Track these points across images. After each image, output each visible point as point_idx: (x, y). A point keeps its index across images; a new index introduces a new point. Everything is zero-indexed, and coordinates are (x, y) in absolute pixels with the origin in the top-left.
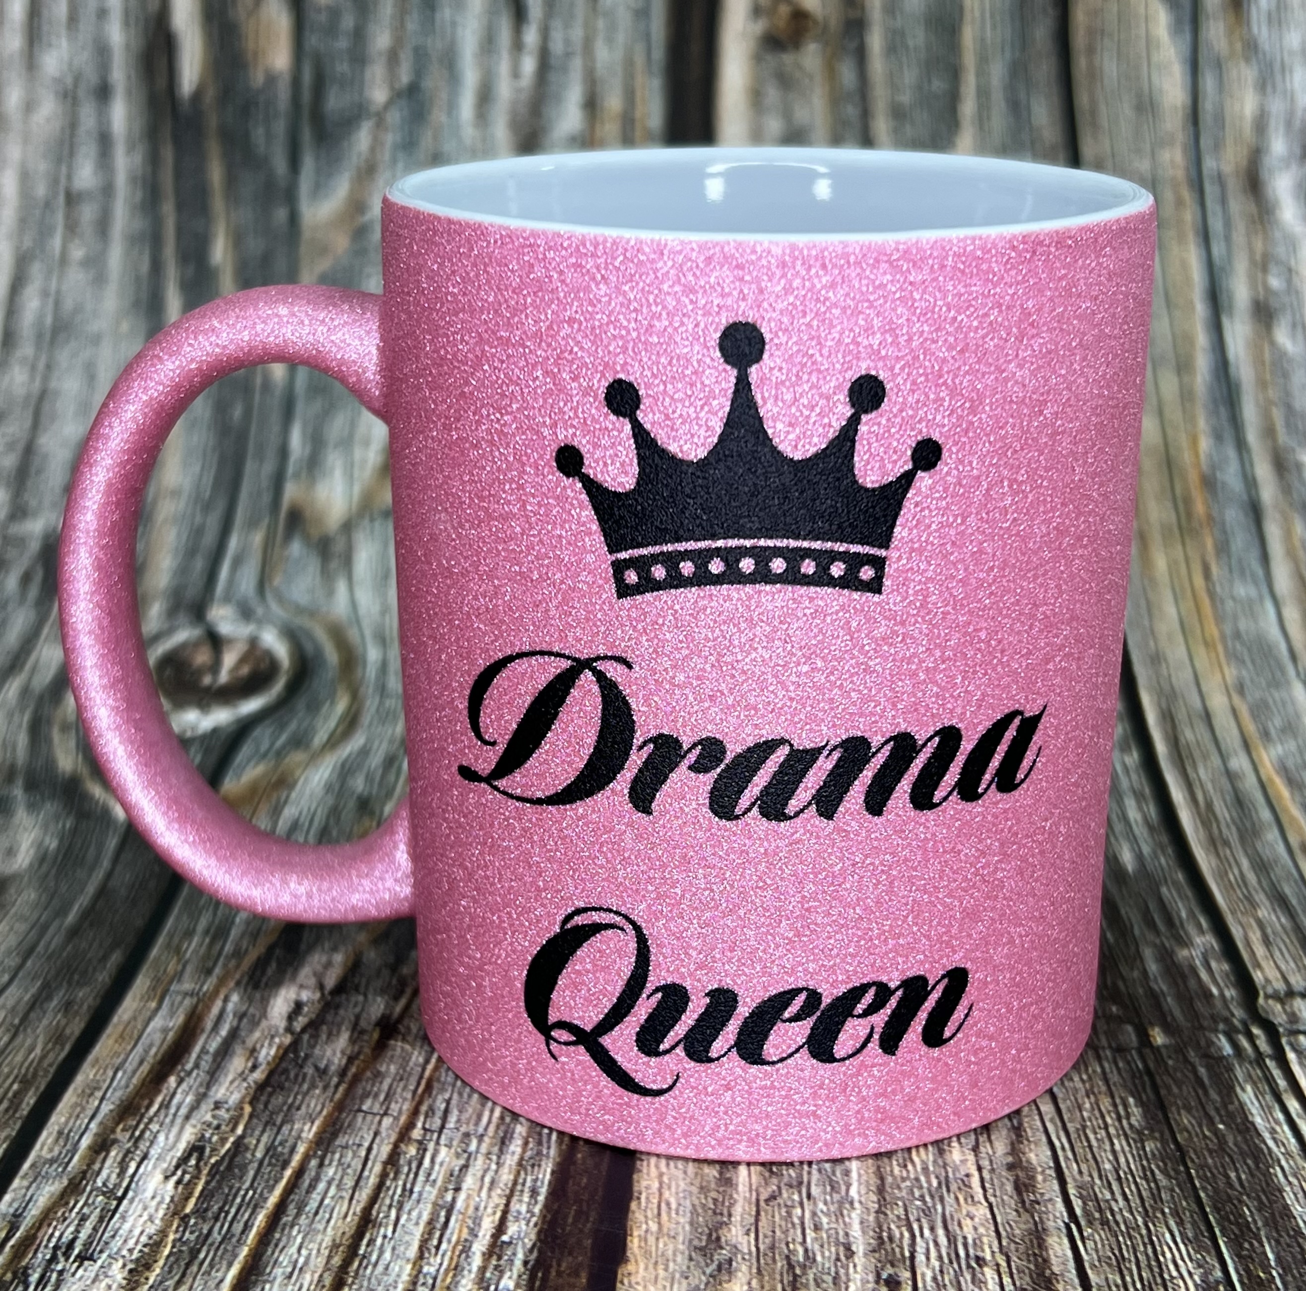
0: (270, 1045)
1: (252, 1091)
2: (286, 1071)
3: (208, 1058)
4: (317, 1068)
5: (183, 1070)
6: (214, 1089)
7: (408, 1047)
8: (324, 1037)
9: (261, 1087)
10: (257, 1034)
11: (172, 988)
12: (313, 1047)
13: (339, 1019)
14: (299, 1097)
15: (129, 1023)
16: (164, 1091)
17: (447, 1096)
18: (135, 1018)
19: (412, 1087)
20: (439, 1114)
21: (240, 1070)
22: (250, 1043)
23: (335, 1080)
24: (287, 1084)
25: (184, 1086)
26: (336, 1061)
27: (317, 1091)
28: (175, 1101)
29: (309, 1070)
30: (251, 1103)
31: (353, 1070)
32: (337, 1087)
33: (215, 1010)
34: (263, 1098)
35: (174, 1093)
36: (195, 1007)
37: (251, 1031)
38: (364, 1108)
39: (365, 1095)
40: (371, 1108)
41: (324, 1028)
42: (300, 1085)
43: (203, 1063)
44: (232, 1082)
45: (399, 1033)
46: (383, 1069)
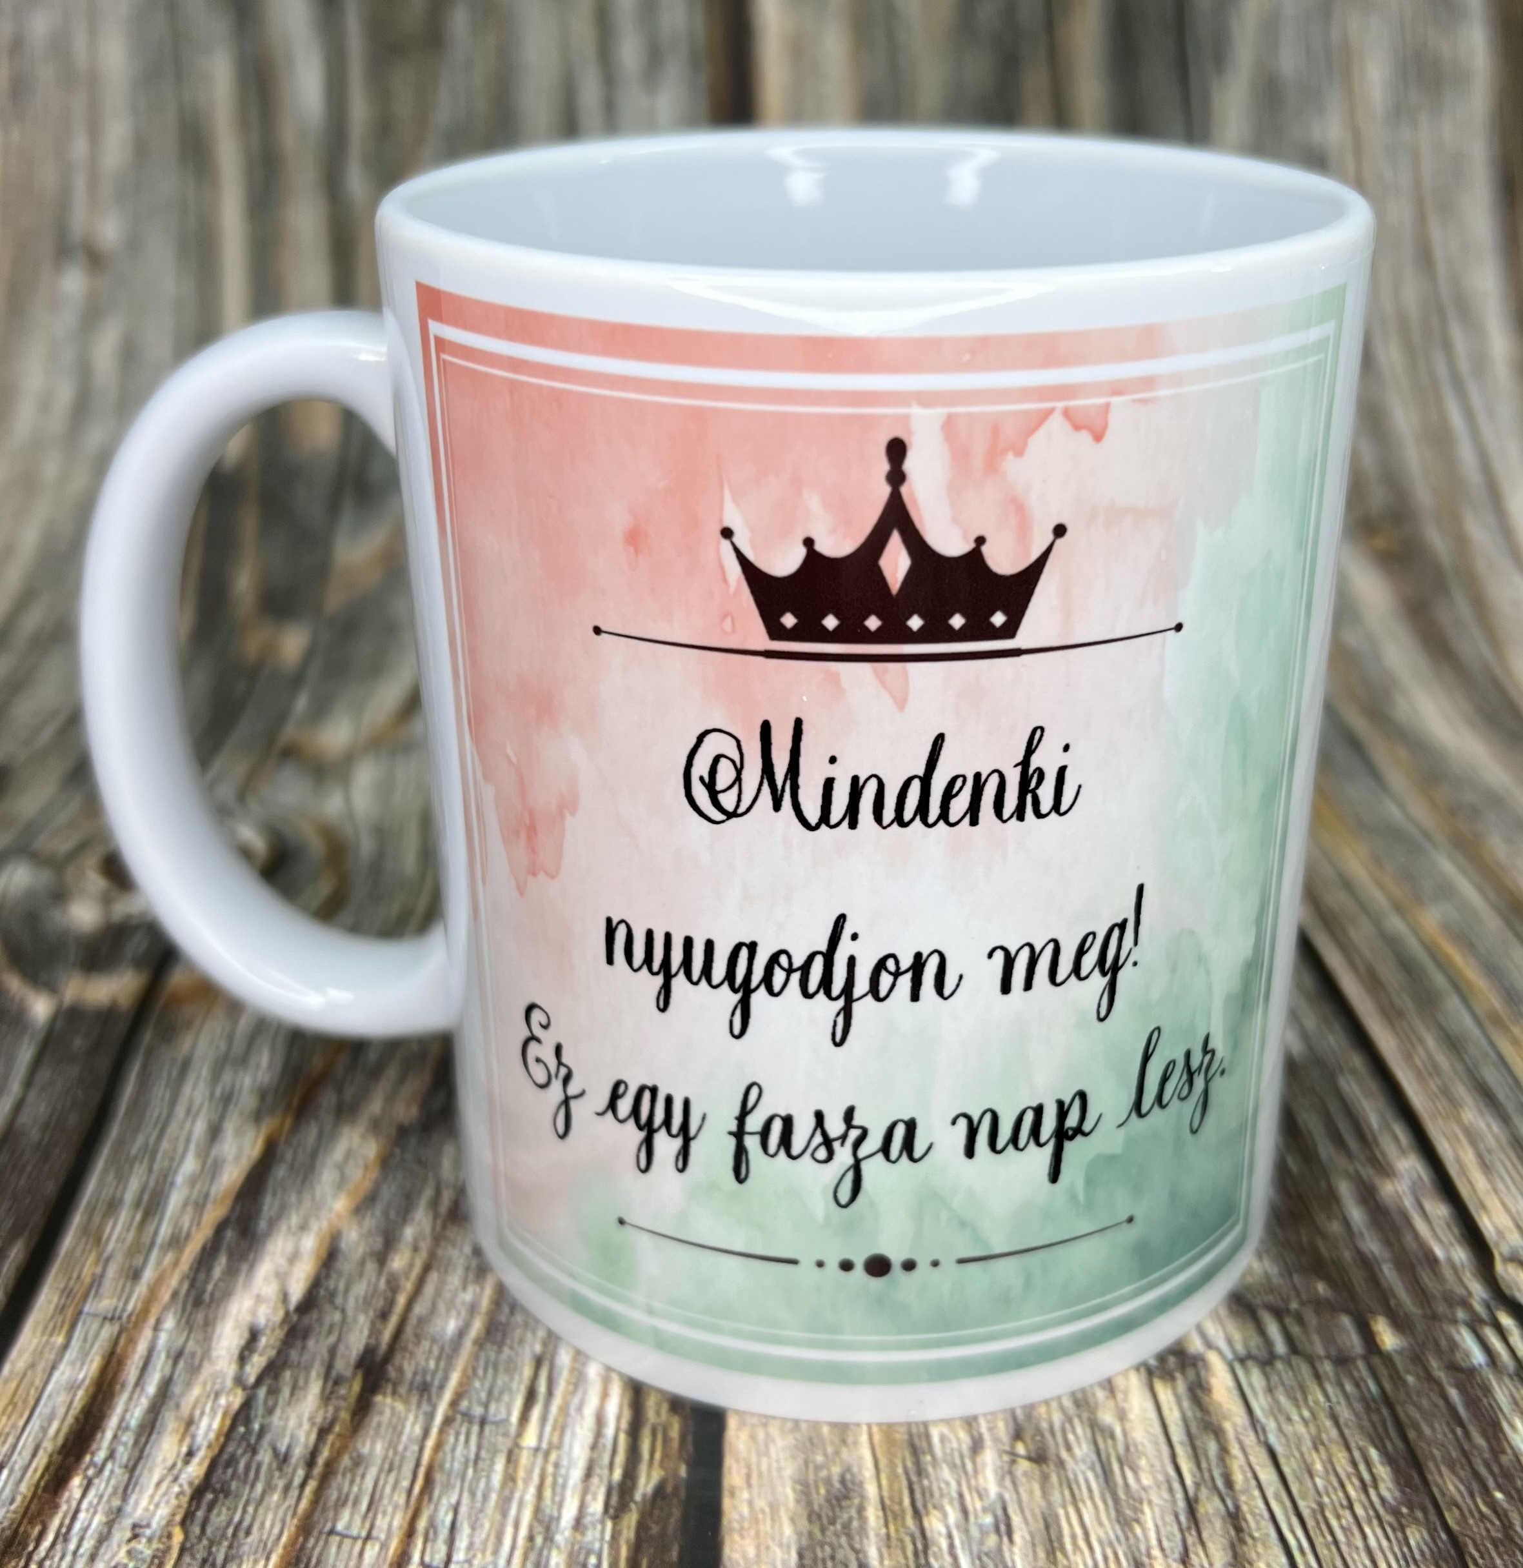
0: (214, 1410)
1: (185, 1500)
2: (232, 1461)
3: (128, 1438)
4: (275, 1451)
5: (92, 1463)
6: (132, 1500)
7: (400, 1407)
8: (286, 1392)
9: (198, 1493)
10: (196, 1391)
11: (87, 1309)
12: (270, 1411)
13: (306, 1357)
14: (251, 1509)
15: (25, 1374)
16: (64, 1507)
17: (453, 1499)
18: (32, 1366)
19: (405, 1484)
20: (444, 1533)
21: (169, 1463)
22: (185, 1410)
23: (301, 1473)
24: (234, 1485)
25: (92, 1493)
26: (302, 1439)
27: (276, 1497)
28: (78, 1526)
29: (265, 1456)
30: (183, 1524)
31: (325, 1454)
32: (303, 1486)
33: (142, 1348)
34: (200, 1514)
35: (77, 1511)
36: (115, 1343)
37: (188, 1385)
38: (340, 1527)
39: (341, 1503)
40: (349, 1526)
41: (287, 1375)
42: (253, 1486)
43: (121, 1449)
44: (158, 1484)
45: (388, 1380)
46: (365, 1450)
